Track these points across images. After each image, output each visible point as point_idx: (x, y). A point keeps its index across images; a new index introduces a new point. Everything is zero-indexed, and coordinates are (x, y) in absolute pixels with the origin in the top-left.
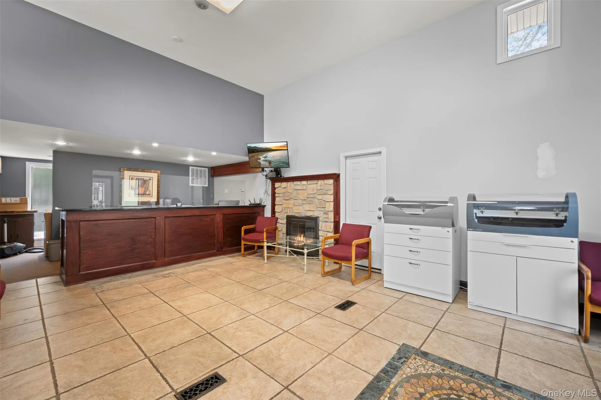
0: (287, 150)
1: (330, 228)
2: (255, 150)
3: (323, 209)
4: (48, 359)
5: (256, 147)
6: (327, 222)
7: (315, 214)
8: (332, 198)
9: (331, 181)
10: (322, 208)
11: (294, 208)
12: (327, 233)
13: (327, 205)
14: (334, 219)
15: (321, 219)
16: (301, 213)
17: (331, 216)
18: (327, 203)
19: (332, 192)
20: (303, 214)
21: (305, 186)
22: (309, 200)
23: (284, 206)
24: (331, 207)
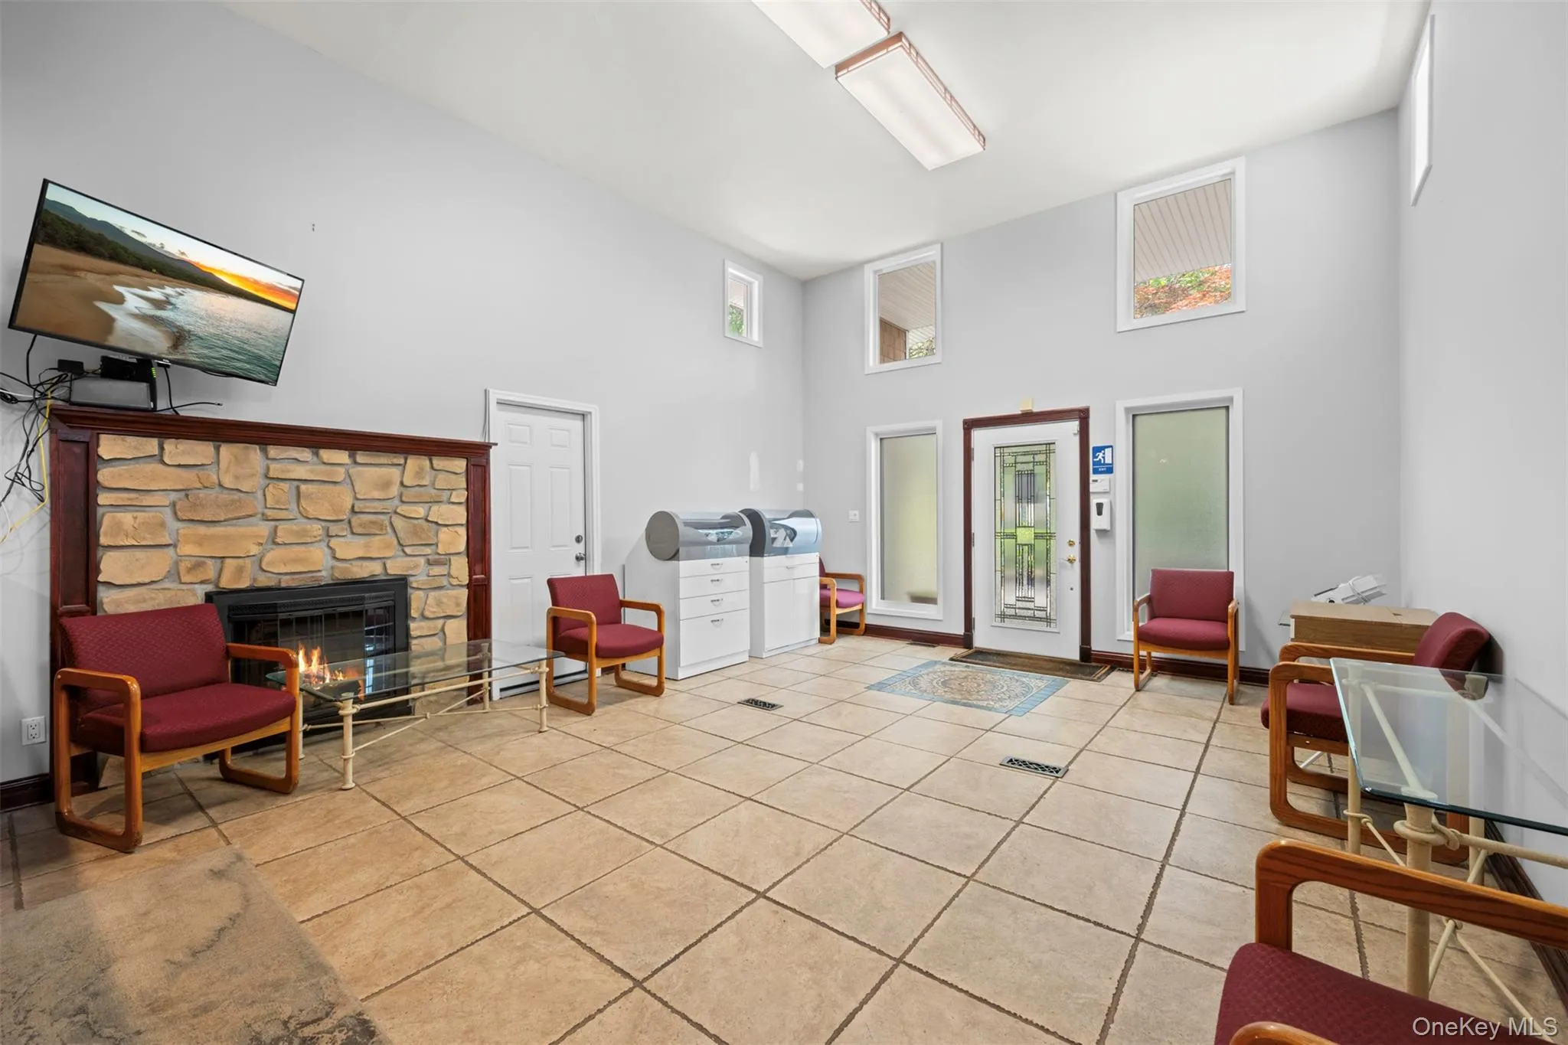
0: (293, 312)
1: (458, 605)
2: (100, 240)
3: (428, 550)
4: (1141, 945)
5: (119, 233)
6: (440, 588)
7: (395, 568)
8: (460, 515)
9: (460, 465)
10: (423, 547)
11: (268, 557)
12: (441, 622)
13: (444, 535)
14: (470, 576)
15: (414, 582)
16: (319, 571)
17: (460, 568)
18: (445, 529)
19: (461, 496)
20: (324, 573)
21: (342, 470)
22: (357, 520)
23: (187, 549)
24: (456, 540)
